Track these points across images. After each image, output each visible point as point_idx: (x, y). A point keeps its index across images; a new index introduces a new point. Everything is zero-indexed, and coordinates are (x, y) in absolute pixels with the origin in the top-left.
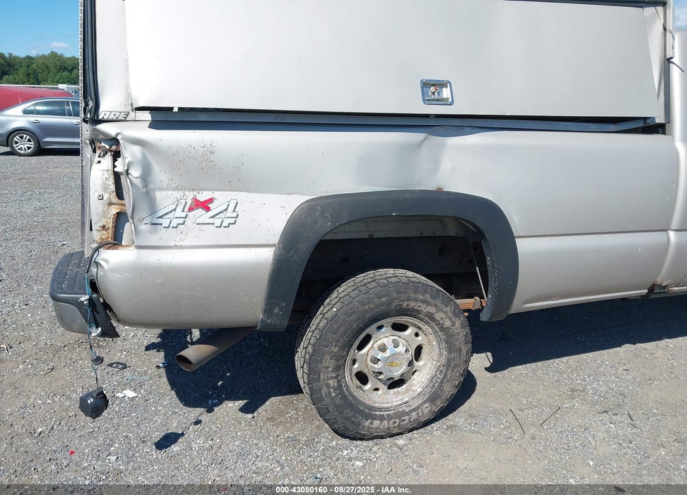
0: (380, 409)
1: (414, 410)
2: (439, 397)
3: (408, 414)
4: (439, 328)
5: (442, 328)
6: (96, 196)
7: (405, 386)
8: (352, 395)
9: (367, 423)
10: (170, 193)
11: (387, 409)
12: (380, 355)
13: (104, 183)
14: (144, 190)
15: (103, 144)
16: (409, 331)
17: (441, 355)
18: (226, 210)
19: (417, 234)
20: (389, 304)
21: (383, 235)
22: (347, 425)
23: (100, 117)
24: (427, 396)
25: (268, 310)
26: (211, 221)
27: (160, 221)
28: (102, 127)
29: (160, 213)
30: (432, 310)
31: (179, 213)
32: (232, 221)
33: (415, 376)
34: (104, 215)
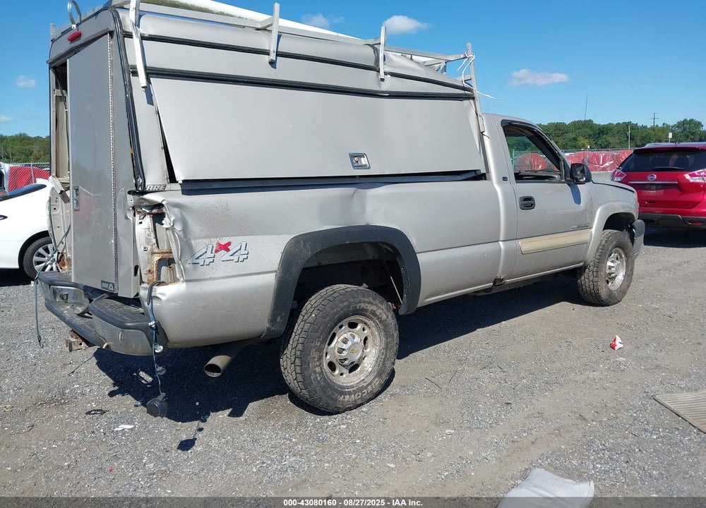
0: (348, 387)
1: (369, 384)
2: (384, 372)
3: (366, 388)
4: (379, 321)
5: (381, 321)
6: (143, 248)
7: (359, 369)
8: (329, 379)
9: (341, 398)
10: (201, 240)
11: (352, 387)
12: (345, 346)
13: (147, 238)
14: (185, 239)
15: (143, 209)
16: (359, 327)
17: (381, 342)
18: (240, 249)
19: (349, 260)
20: (349, 307)
21: (327, 263)
22: (329, 401)
23: (147, 189)
24: (376, 373)
25: (273, 320)
26: (231, 258)
27: (197, 261)
28: (147, 196)
29: (197, 256)
30: (374, 308)
31: (209, 254)
32: (245, 256)
33: (365, 361)
34: (149, 262)
